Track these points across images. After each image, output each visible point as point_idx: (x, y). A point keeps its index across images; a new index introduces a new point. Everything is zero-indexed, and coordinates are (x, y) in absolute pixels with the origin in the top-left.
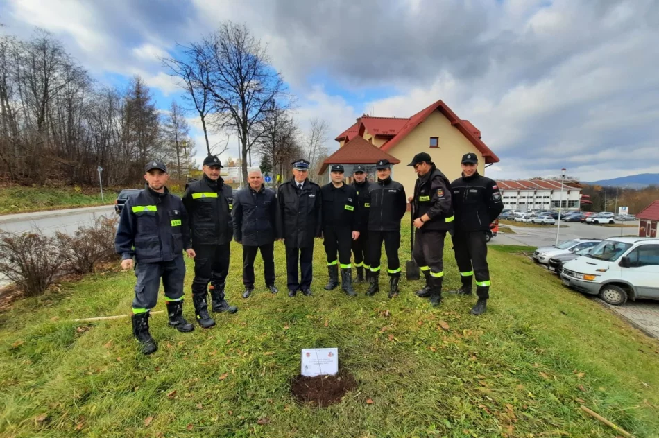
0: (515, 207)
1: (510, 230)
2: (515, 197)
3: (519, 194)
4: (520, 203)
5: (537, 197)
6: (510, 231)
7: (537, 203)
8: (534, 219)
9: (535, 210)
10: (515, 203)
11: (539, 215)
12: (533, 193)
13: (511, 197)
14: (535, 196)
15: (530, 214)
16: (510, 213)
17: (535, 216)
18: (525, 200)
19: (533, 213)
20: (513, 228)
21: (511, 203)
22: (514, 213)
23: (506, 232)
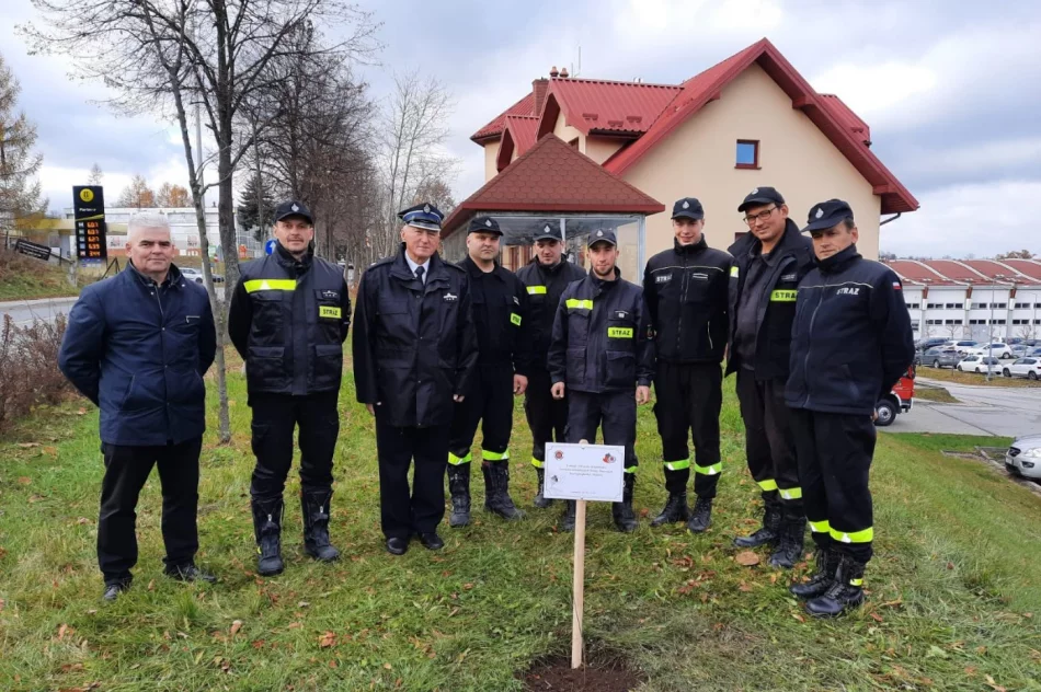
0: (959, 333)
1: (948, 394)
2: (959, 306)
3: (969, 296)
4: (973, 322)
5: (1018, 306)
6: (944, 397)
7: (1016, 322)
8: (1009, 364)
9: (1014, 342)
10: (959, 322)
11: (1021, 354)
12: (1007, 294)
13: (949, 306)
14: (1012, 303)
15: (1000, 352)
16: (946, 348)
17: (1011, 357)
18: (985, 314)
19: (1007, 348)
20: (953, 388)
21: (948, 322)
22: (957, 348)
23: (935, 398)
